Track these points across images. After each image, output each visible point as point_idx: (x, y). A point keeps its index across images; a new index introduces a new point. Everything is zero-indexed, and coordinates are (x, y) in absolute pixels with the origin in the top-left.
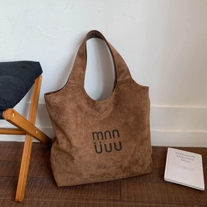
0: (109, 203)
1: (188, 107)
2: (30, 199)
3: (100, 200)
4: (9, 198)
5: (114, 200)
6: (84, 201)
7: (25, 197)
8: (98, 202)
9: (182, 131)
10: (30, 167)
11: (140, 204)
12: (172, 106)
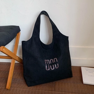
0: (49, 92)
1: (89, 47)
2: (13, 88)
3: (45, 90)
4: (4, 88)
5: (51, 91)
6: (37, 90)
7: (11, 87)
8: (44, 91)
9: (86, 59)
10: (14, 74)
11: (64, 93)
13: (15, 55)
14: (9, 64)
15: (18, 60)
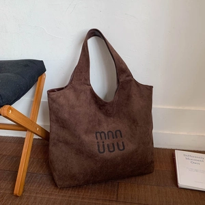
0: (105, 203)
2: (28, 194)
3: (96, 199)
4: (8, 192)
5: (110, 201)
6: (80, 200)
7: (23, 192)
8: (94, 202)
10: (31, 163)
12: (176, 108)
13: (33, 122)
14: (21, 141)
15: (39, 133)
